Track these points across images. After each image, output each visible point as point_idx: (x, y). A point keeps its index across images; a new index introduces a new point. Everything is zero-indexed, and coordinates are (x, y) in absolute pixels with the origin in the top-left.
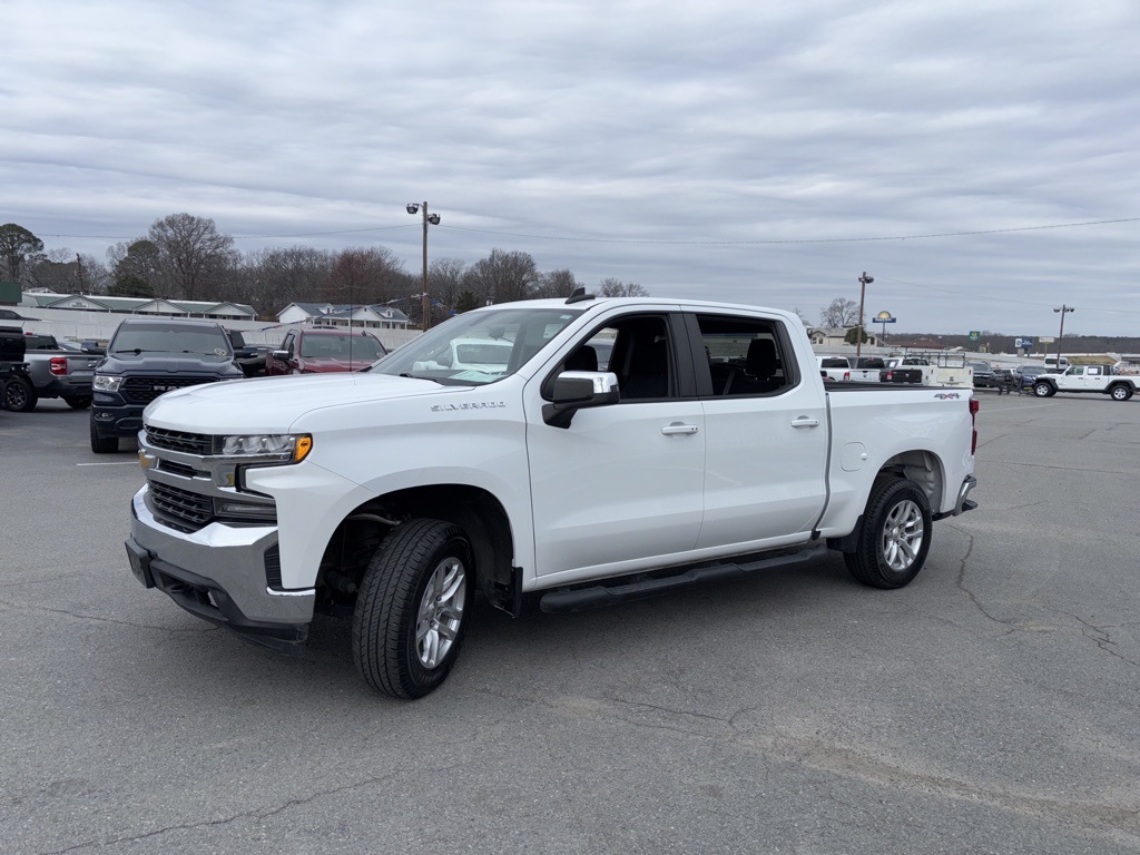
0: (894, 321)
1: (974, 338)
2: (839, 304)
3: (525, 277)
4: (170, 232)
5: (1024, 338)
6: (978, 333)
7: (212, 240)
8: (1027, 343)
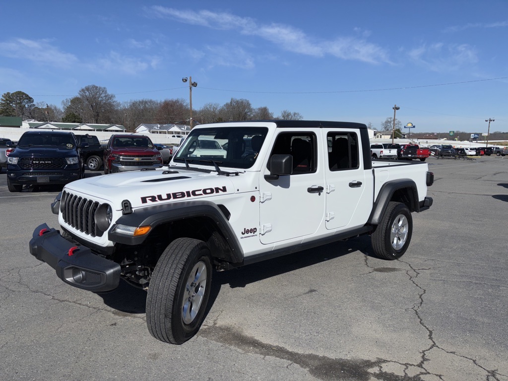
0: (414, 127)
1: (452, 134)
2: (389, 120)
3: (246, 110)
4: (87, 93)
5: (475, 134)
6: (453, 132)
7: (106, 96)
8: (476, 136)
